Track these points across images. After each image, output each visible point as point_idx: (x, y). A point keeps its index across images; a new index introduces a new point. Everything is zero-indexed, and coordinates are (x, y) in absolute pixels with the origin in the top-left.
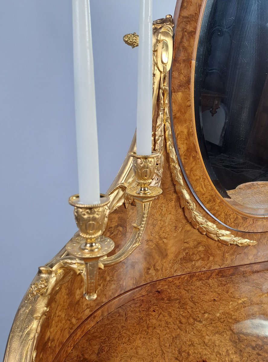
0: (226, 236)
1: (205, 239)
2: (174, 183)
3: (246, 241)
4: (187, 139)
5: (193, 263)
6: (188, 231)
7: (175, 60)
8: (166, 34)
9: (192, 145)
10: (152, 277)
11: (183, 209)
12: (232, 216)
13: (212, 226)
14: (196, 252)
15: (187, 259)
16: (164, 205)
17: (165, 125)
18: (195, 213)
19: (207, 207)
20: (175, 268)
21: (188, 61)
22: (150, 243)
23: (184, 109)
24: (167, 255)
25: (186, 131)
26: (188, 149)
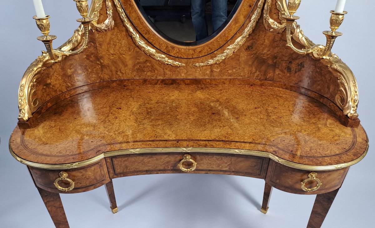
1: (150, 59)
2: (122, 20)
3: (177, 63)
6: (138, 52)
10: (120, 76)
11: (131, 37)
12: (163, 45)
14: (146, 66)
15: (141, 70)
16: (118, 34)
18: (138, 40)
20: (134, 74)
22: (115, 56)
24: (127, 65)
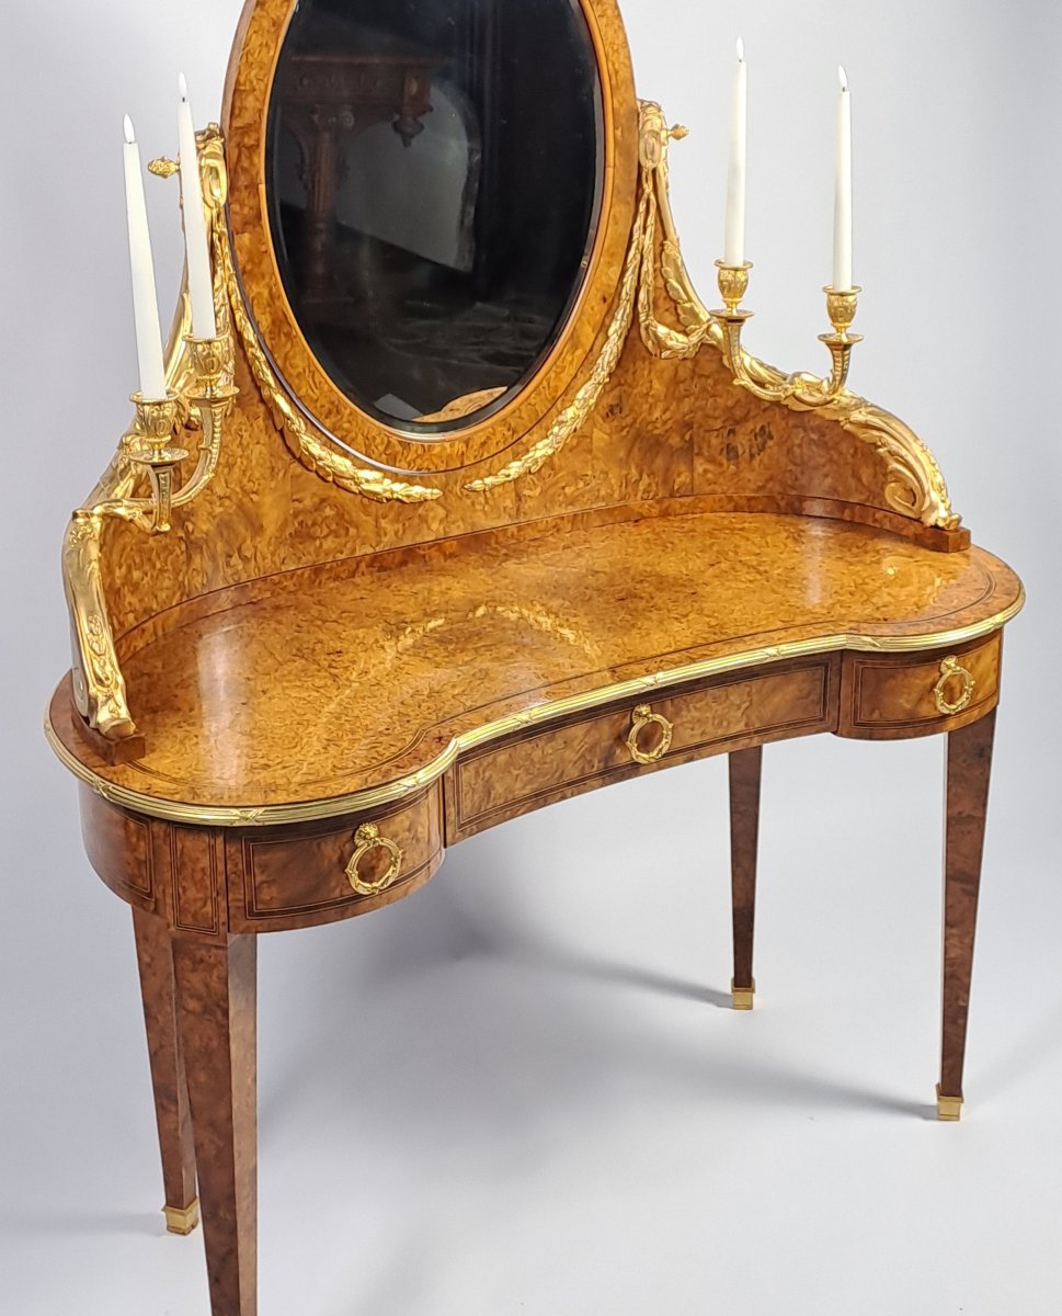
0: (373, 481)
1: (334, 492)
2: (257, 385)
3: (416, 490)
4: (269, 305)
5: (318, 542)
6: (297, 476)
7: (232, 189)
8: (213, 155)
9: (280, 314)
10: (237, 573)
11: (281, 432)
12: (378, 440)
13: (343, 464)
14: (319, 520)
15: (303, 535)
16: (244, 427)
17: (228, 287)
18: (305, 437)
19: (327, 425)
20: (282, 556)
21: (253, 187)
22: (227, 503)
23: (256, 257)
24: (262, 526)
25: (266, 293)
26: (273, 322)
